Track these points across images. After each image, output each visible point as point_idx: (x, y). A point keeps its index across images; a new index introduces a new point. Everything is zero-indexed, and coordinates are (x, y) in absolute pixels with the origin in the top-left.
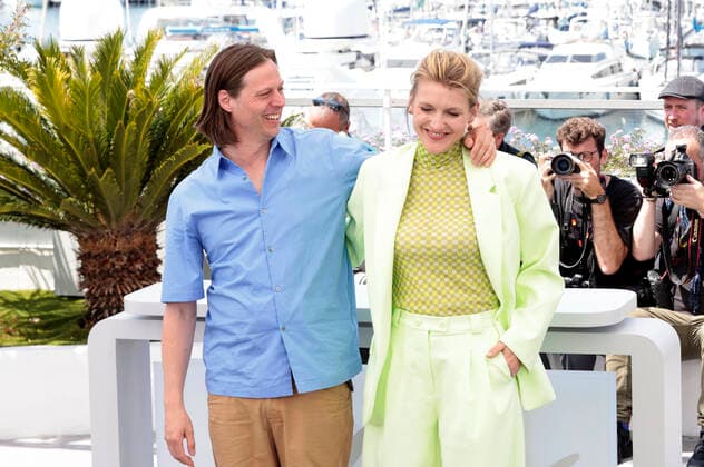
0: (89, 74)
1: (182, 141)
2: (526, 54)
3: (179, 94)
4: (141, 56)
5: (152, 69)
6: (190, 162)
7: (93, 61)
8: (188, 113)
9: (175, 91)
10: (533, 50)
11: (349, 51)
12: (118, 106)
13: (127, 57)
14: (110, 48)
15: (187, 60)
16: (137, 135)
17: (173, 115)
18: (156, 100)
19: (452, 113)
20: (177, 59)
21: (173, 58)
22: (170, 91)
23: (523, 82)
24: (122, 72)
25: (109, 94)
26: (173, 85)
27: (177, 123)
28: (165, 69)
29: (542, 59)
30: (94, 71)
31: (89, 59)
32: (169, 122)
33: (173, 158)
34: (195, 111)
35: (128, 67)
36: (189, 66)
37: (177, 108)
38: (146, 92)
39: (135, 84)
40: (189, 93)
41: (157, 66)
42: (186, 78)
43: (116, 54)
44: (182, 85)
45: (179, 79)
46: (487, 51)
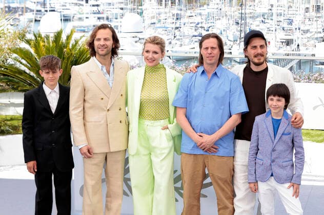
0: (51, 44)
3: (81, 50)
4: (68, 37)
5: (72, 42)
7: (52, 39)
8: (84, 57)
9: (80, 49)
10: (197, 37)
11: (136, 37)
12: (61, 53)
13: (64, 38)
14: (58, 36)
16: (67, 64)
18: (73, 52)
19: (155, 53)
23: (194, 48)
24: (62, 43)
25: (58, 50)
26: (79, 47)
28: (77, 42)
30: (53, 43)
34: (86, 56)
35: (64, 41)
36: (84, 41)
37: (80, 55)
38: (70, 50)
39: (66, 47)
41: (74, 42)
43: (60, 37)
44: (82, 48)
45: (81, 45)
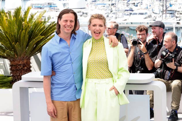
0: (12, 18)
1: (37, 35)
2: (127, 13)
3: (36, 23)
4: (26, 13)
6: (39, 41)
7: (13, 15)
8: (38, 28)
10: (128, 12)
11: (81, 12)
12: (20, 26)
13: (22, 14)
14: (18, 11)
15: (38, 14)
16: (25, 34)
17: (34, 29)
18: (30, 25)
19: (101, 26)
20: (35, 14)
21: (34, 14)
22: (33, 22)
23: (126, 20)
24: (21, 17)
25: (18, 23)
26: (34, 21)
27: (36, 31)
28: (32, 17)
29: (131, 14)
30: (14, 17)
31: (12, 14)
32: (33, 30)
33: (34, 40)
34: (40, 28)
35: (23, 16)
36: (38, 16)
37: (35, 27)
38: (27, 23)
39: (24, 20)
40: (38, 23)
41: (30, 16)
42: (38, 19)
43: (19, 13)
44: (37, 21)
45: (36, 19)
46: (116, 12)
